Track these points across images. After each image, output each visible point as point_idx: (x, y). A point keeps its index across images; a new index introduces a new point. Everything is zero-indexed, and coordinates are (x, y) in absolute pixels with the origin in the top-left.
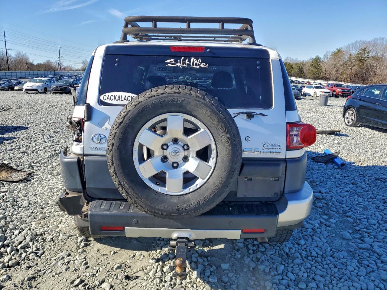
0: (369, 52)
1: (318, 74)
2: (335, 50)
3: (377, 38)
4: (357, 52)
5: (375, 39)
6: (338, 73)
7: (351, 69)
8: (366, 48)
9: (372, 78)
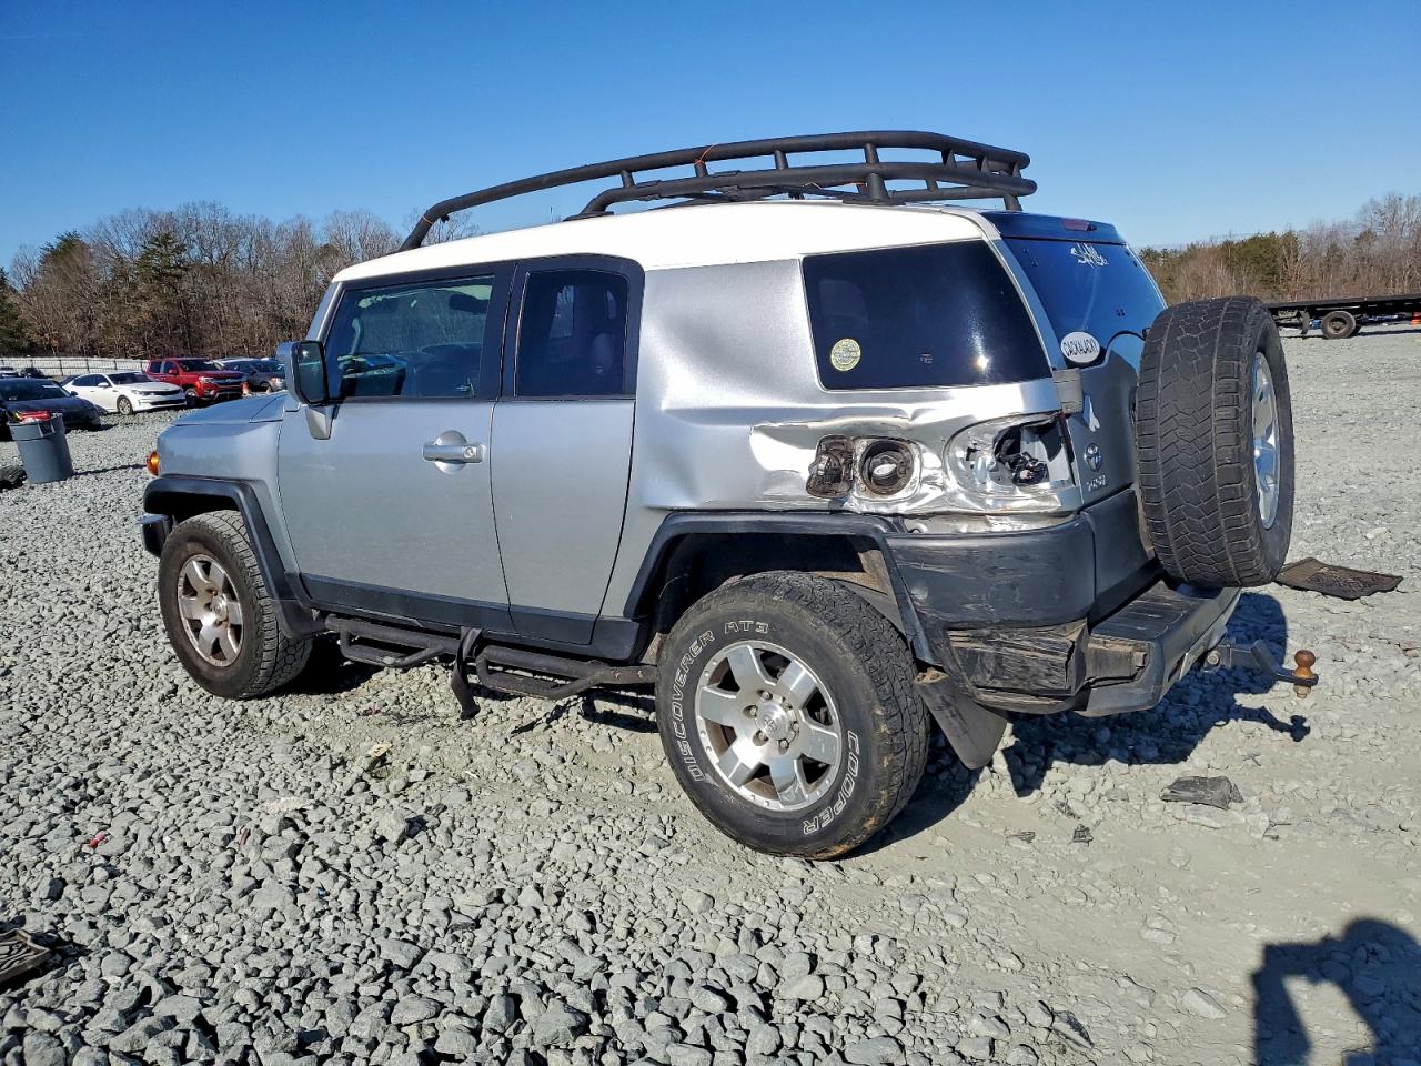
0: (181, 248)
1: (12, 334)
2: (55, 242)
3: (193, 204)
4: (139, 250)
5: (187, 207)
6: (90, 326)
7: (138, 309)
8: (167, 237)
9: (214, 337)
